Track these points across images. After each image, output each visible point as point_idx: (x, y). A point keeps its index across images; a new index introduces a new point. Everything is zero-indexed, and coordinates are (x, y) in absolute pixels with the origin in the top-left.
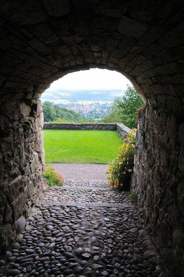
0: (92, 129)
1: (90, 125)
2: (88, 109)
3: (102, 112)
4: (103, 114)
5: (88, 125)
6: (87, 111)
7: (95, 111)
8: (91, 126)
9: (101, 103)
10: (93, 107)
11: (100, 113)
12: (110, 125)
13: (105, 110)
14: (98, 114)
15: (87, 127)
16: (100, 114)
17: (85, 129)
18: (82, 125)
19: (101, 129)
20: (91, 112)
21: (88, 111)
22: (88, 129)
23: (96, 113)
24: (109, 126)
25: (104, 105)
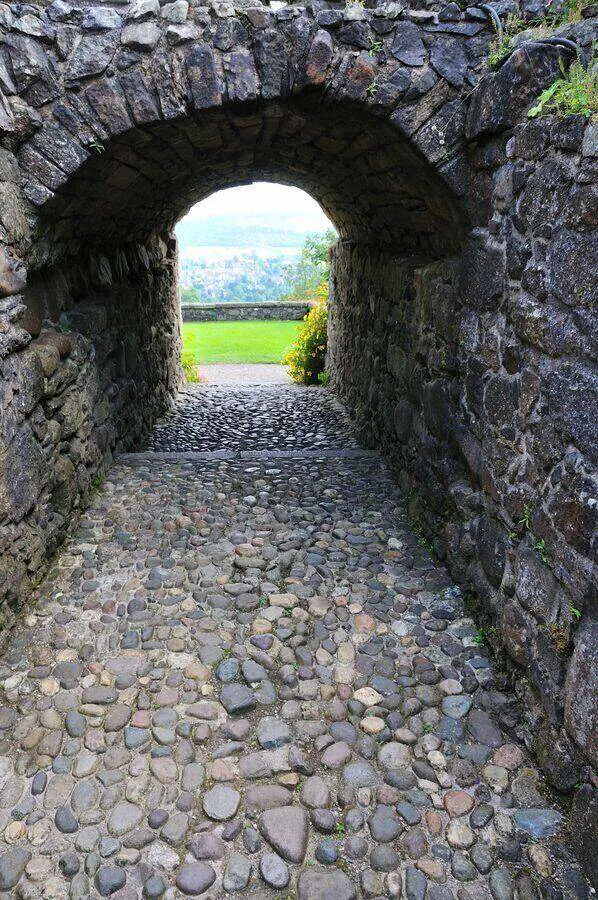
0: (244, 319)
1: (238, 307)
2: (220, 278)
3: (269, 284)
4: (270, 291)
5: (232, 308)
6: (218, 281)
7: (244, 280)
8: (242, 310)
9: (265, 254)
10: (238, 270)
11: (262, 287)
12: (291, 307)
13: (278, 280)
14: (254, 291)
15: (231, 312)
16: (261, 293)
17: (227, 320)
18: (219, 309)
19: (268, 317)
20: (232, 286)
21: (221, 284)
22: (236, 319)
23: (250, 287)
24: (290, 310)
25: (275, 261)
